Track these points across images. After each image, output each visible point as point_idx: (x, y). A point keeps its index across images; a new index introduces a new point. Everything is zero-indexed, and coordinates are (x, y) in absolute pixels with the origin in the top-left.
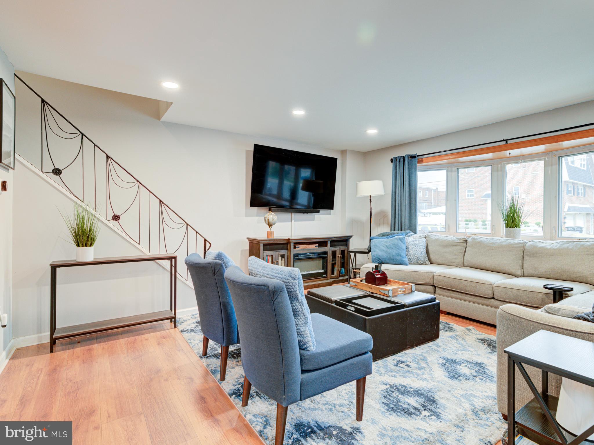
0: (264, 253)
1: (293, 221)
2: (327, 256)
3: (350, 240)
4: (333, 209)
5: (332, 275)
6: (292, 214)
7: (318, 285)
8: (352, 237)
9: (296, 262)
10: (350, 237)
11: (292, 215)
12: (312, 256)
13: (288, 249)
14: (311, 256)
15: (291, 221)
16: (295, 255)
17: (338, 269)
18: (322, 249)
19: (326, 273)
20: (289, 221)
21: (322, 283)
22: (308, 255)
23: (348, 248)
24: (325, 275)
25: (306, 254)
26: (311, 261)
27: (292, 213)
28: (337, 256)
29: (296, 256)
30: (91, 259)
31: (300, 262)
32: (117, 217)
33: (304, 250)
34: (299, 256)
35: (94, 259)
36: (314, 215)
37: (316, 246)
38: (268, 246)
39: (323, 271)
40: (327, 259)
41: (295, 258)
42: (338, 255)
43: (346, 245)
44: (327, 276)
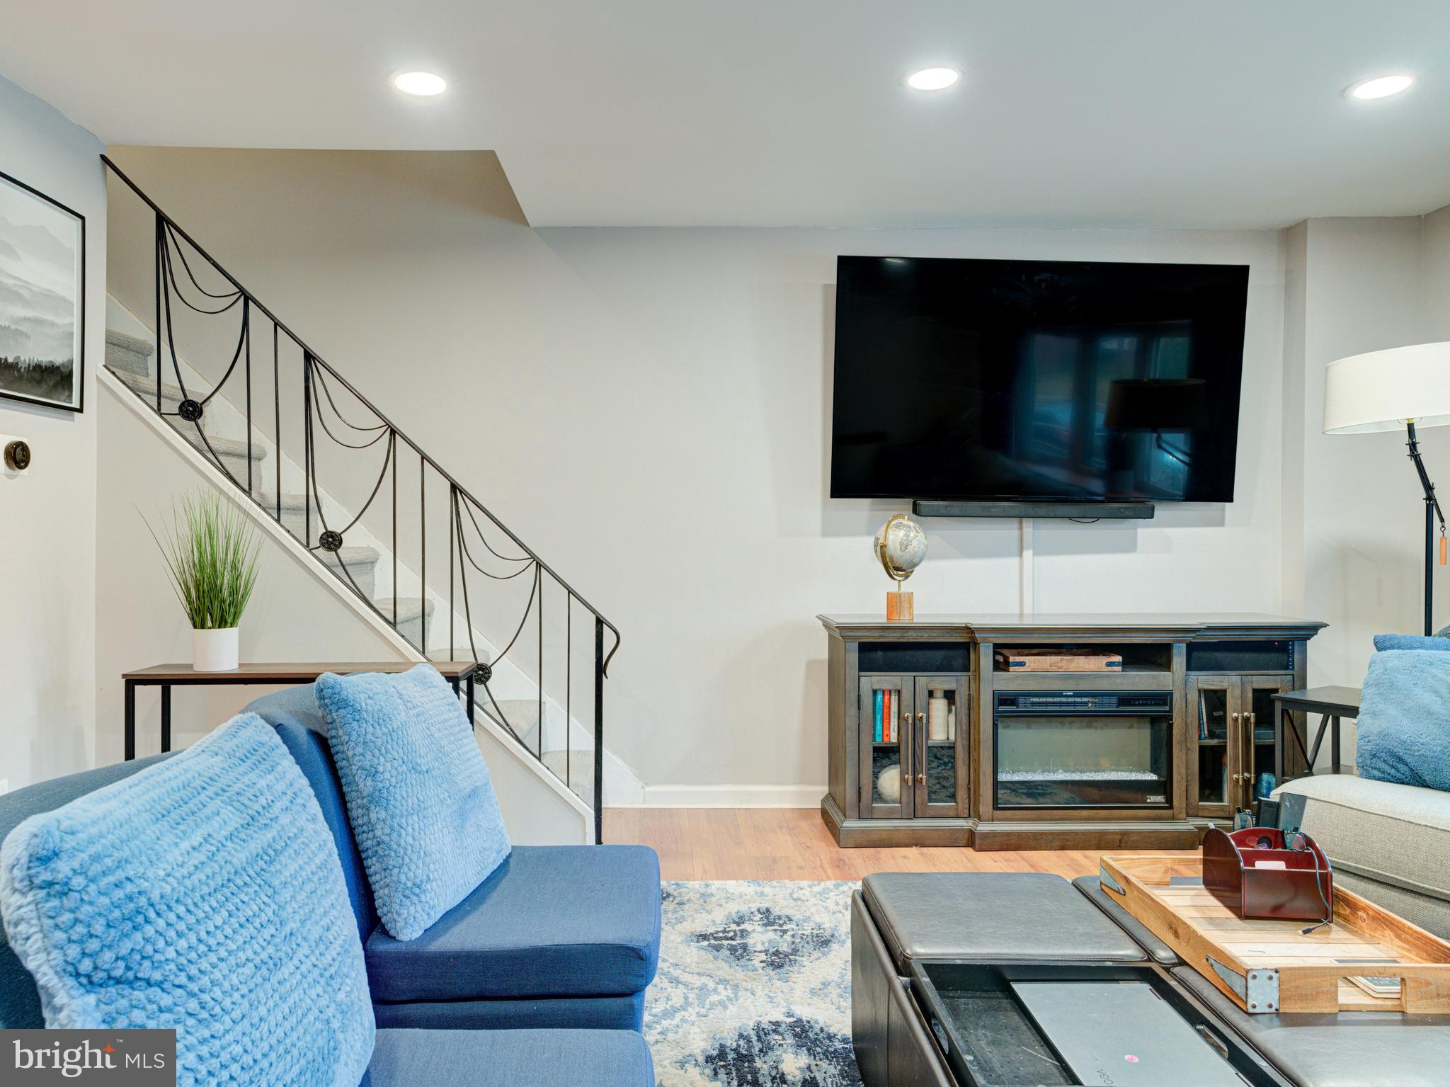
0: (862, 679)
1: (1028, 554)
2: (1171, 710)
3: (1310, 644)
4: (1231, 500)
5: (1200, 801)
6: (1021, 523)
7: (1119, 837)
8: (1321, 631)
9: (1006, 727)
10: (1313, 629)
11: (1021, 528)
12: (1091, 707)
13: (968, 670)
14: (1086, 704)
15: (1021, 555)
16: (1002, 696)
17: (1235, 776)
18: (1143, 680)
19: (1164, 787)
20: (1009, 555)
21: (1139, 833)
22: (1063, 699)
23: (1300, 682)
24: (1160, 799)
25: (1059, 694)
26: (1082, 728)
27: (1024, 519)
28: (1232, 714)
29: (1004, 699)
30: (229, 665)
31: (1029, 727)
32: (332, 537)
33: (1044, 677)
34: (1021, 699)
35: (240, 665)
36: (1136, 529)
37: (1110, 664)
38: (880, 653)
39: (1154, 777)
40: (1170, 727)
41: (1001, 708)
42: (1238, 710)
43: (1286, 667)
44: (1170, 800)
